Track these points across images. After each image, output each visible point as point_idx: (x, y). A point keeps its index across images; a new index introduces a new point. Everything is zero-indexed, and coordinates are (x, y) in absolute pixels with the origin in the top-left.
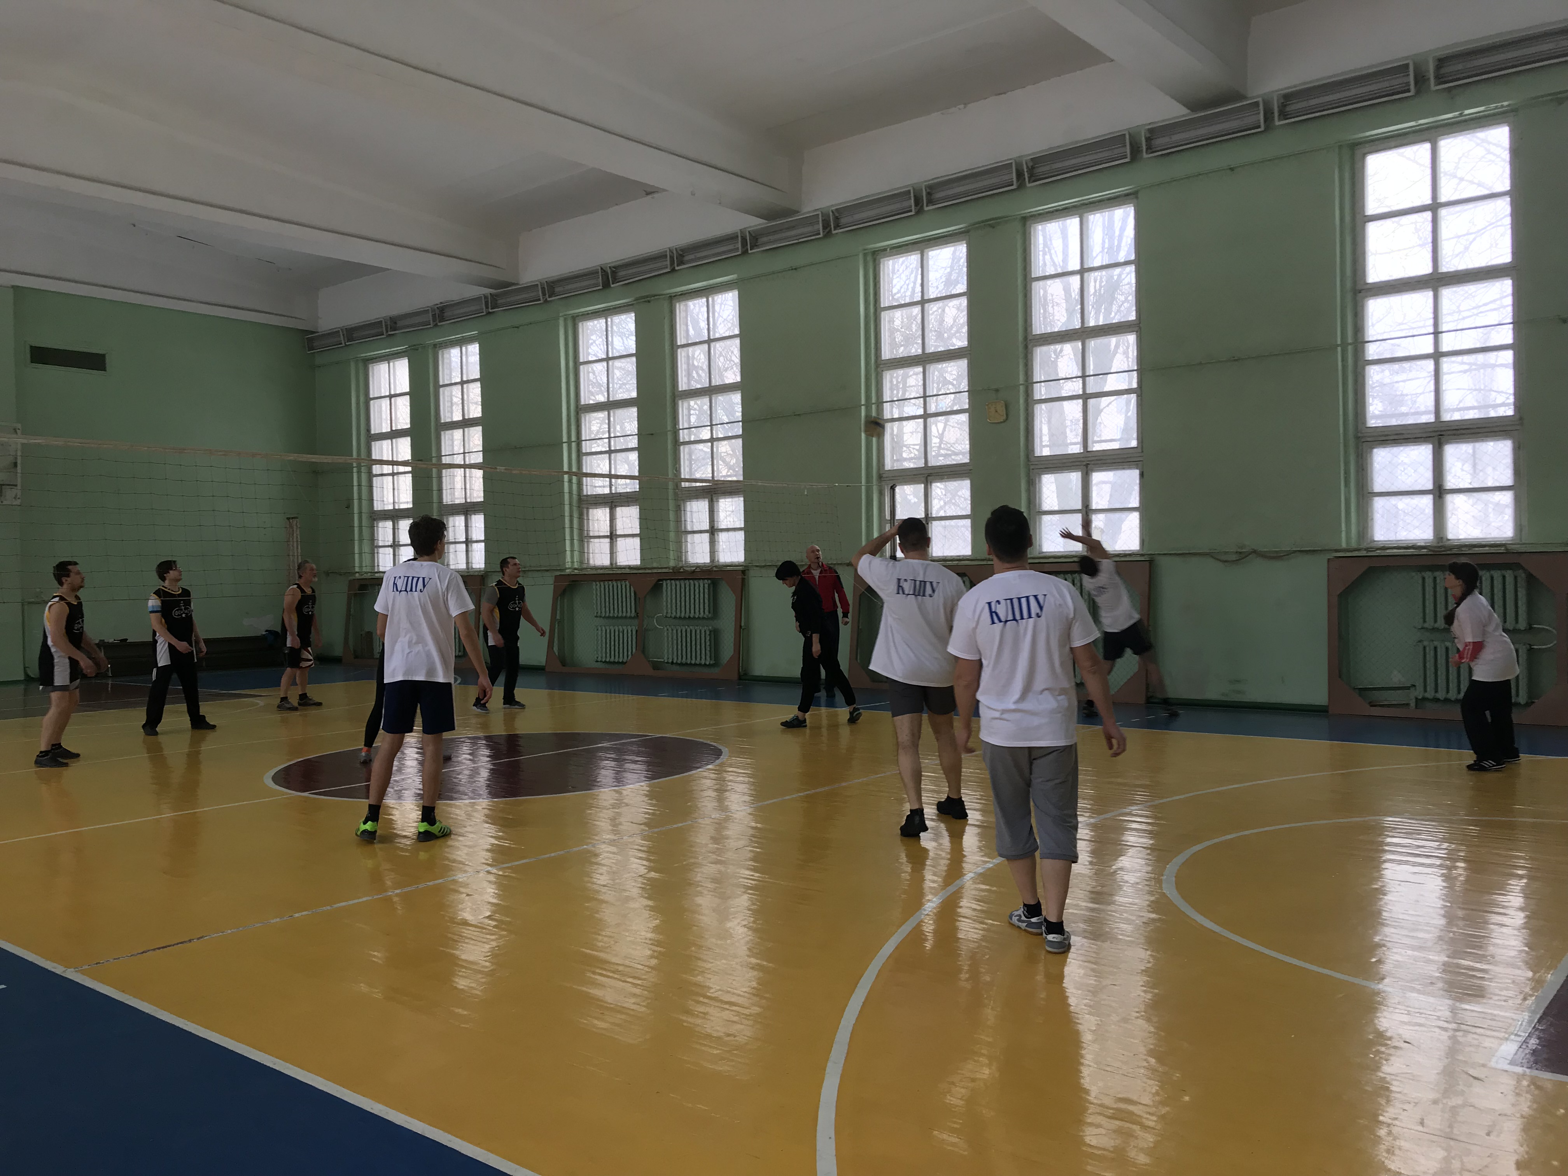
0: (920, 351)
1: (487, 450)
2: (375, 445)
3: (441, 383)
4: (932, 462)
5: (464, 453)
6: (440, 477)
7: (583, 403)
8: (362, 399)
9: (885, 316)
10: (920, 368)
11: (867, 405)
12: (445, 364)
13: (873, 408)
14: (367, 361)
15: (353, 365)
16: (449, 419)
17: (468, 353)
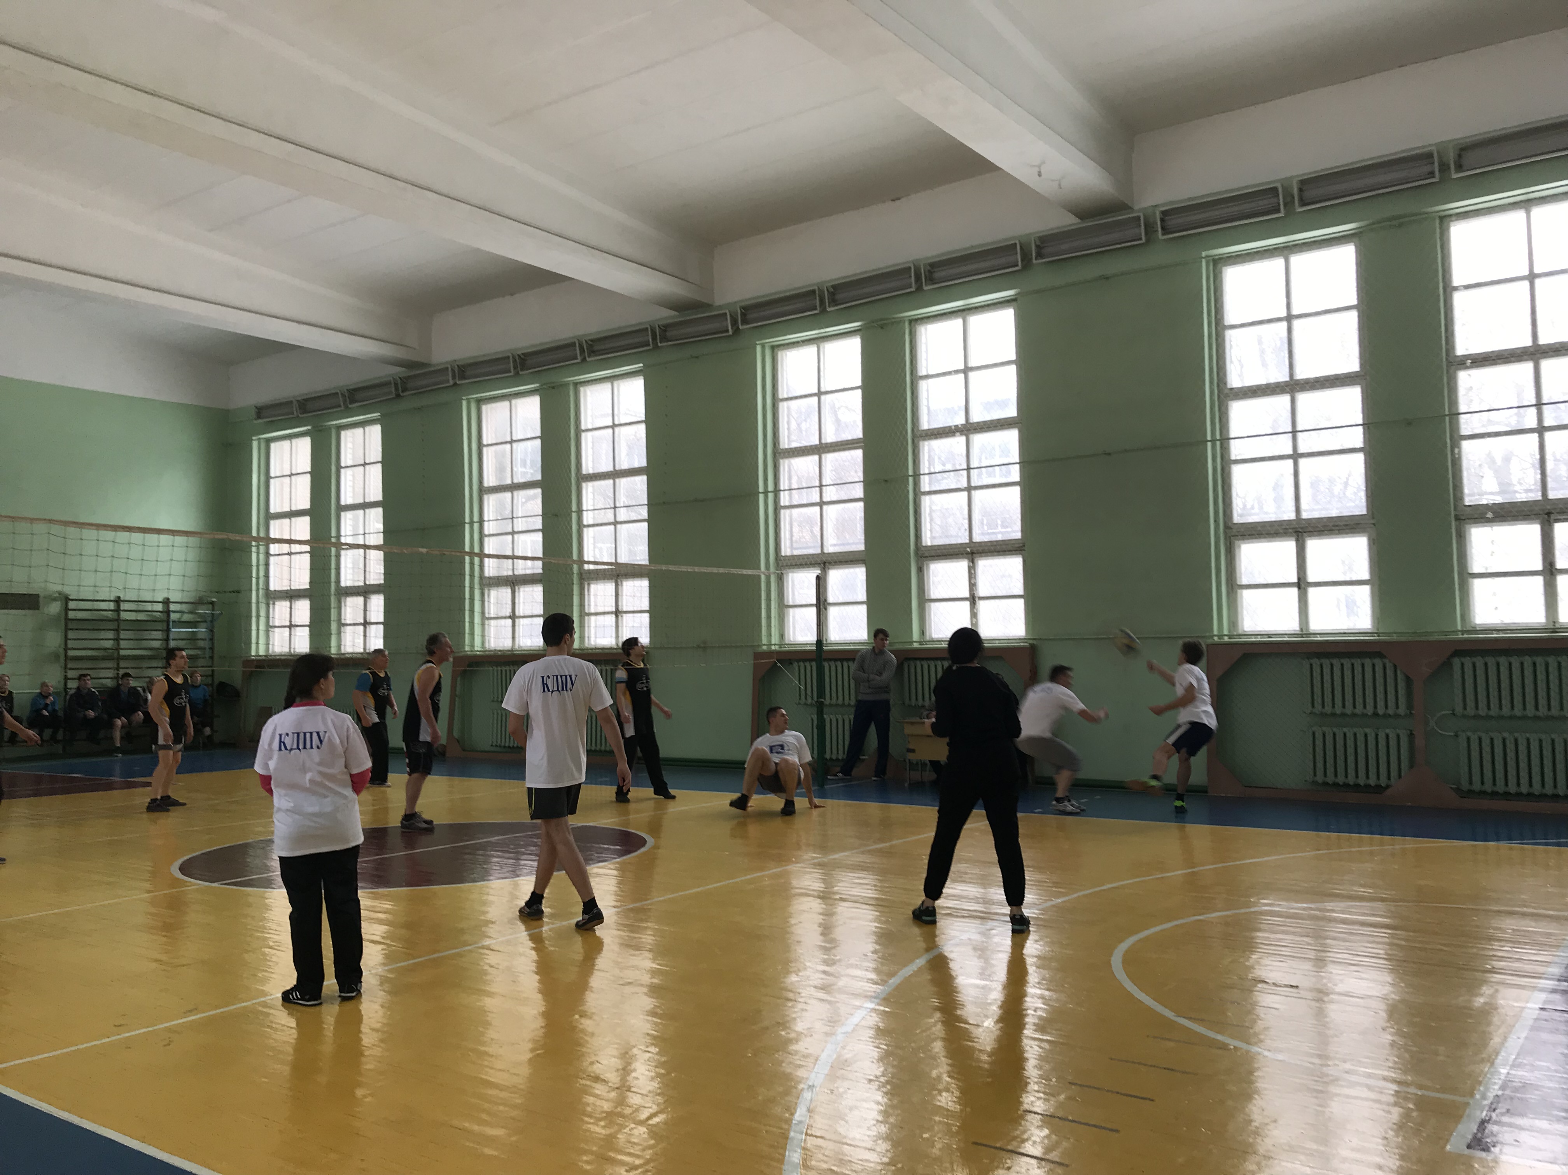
0: (817, 442)
1: (388, 531)
2: (274, 524)
3: (342, 465)
4: (828, 549)
5: (364, 534)
6: (338, 557)
7: (486, 484)
8: (263, 478)
9: (783, 407)
10: (816, 457)
11: (766, 493)
12: (350, 445)
13: (771, 496)
14: (269, 441)
15: (255, 444)
16: (350, 501)
17: (370, 434)
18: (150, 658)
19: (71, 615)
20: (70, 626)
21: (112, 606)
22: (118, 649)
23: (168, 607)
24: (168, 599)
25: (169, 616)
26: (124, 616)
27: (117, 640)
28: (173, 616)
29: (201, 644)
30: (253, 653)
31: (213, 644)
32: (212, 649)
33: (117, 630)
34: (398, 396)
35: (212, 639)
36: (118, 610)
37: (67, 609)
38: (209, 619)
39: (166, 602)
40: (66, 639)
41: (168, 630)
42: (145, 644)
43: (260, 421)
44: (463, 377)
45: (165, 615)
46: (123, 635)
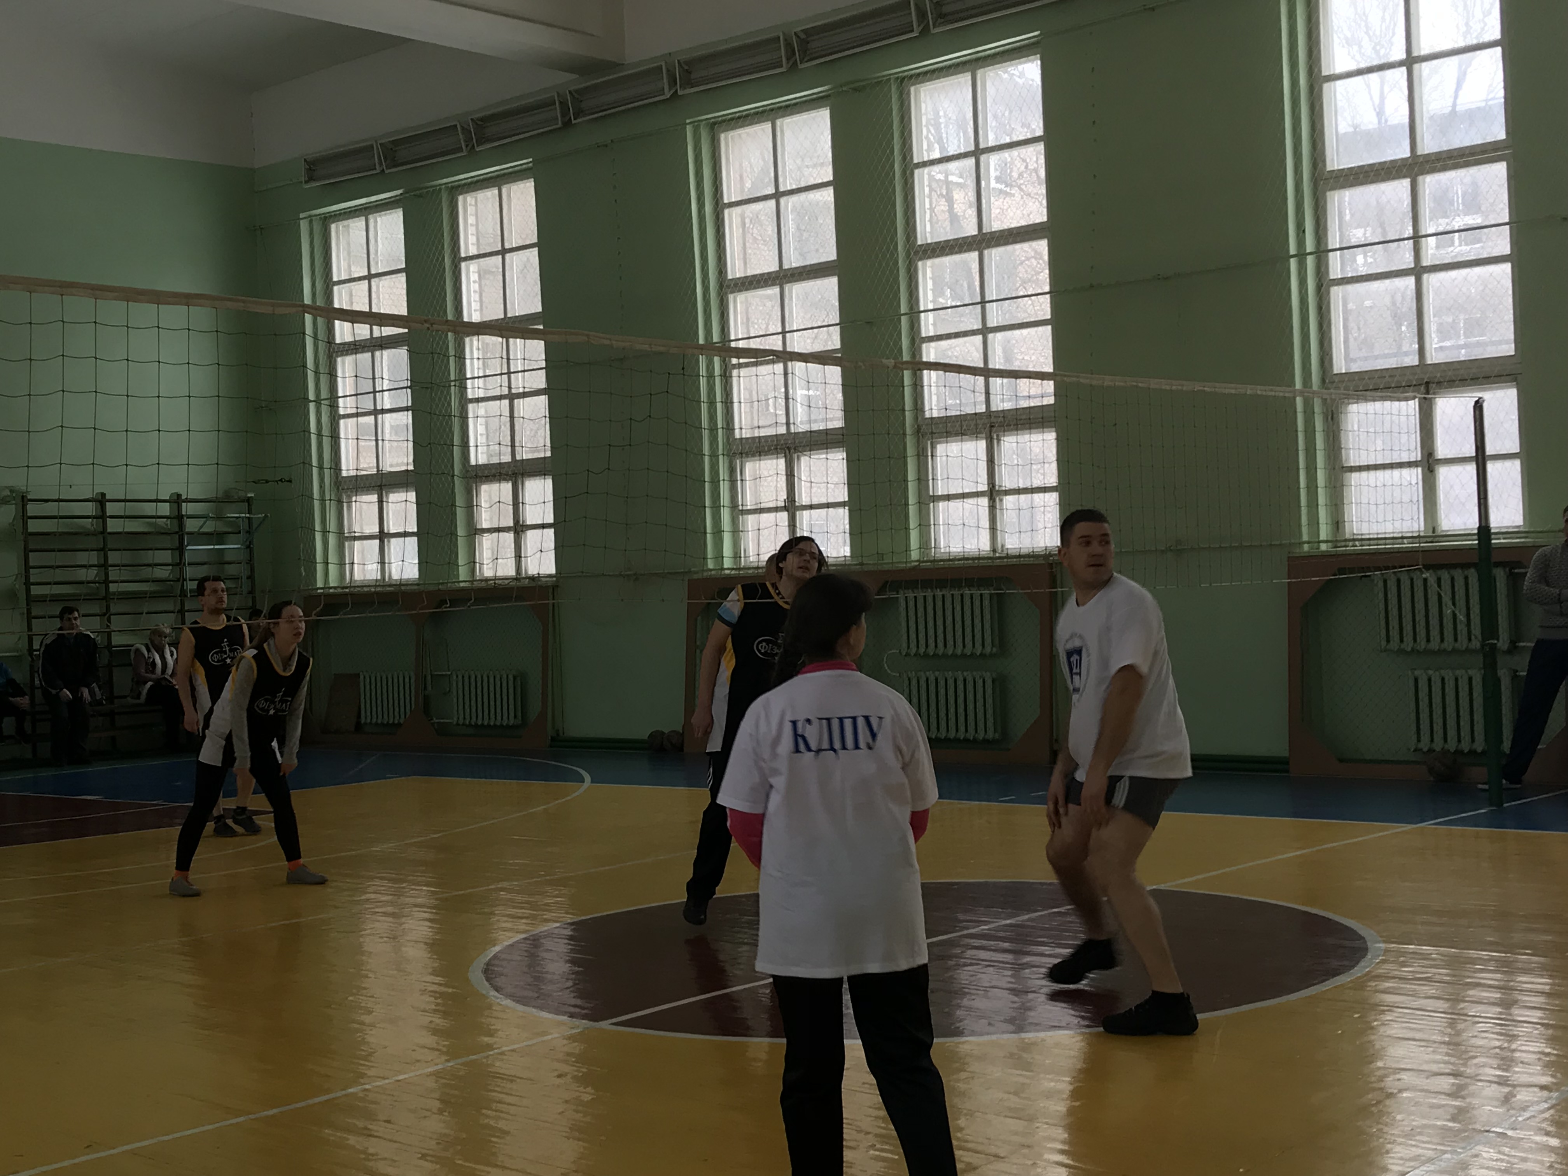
0: (1407, 154)
1: (554, 367)
2: (343, 363)
3: (463, 255)
4: (1434, 357)
5: (509, 373)
6: (464, 418)
7: (730, 277)
9: (1331, 91)
10: (1406, 183)
11: (1301, 256)
12: (471, 220)
13: (1310, 261)
14: (327, 220)
15: (304, 226)
16: (476, 318)
17: (509, 196)
18: (154, 596)
19: (34, 526)
20: (31, 546)
21: (90, 509)
22: (107, 582)
23: (179, 508)
24: (179, 496)
25: (181, 525)
26: (113, 526)
27: (104, 566)
28: (191, 525)
29: (231, 570)
30: (320, 584)
31: (252, 570)
32: (251, 577)
33: (103, 550)
34: (567, 124)
35: (250, 562)
36: (102, 516)
37: (25, 517)
38: (243, 526)
39: (177, 500)
40: (27, 567)
41: (180, 549)
42: (146, 572)
43: (314, 184)
44: (688, 82)
45: (175, 521)
46: (114, 557)
